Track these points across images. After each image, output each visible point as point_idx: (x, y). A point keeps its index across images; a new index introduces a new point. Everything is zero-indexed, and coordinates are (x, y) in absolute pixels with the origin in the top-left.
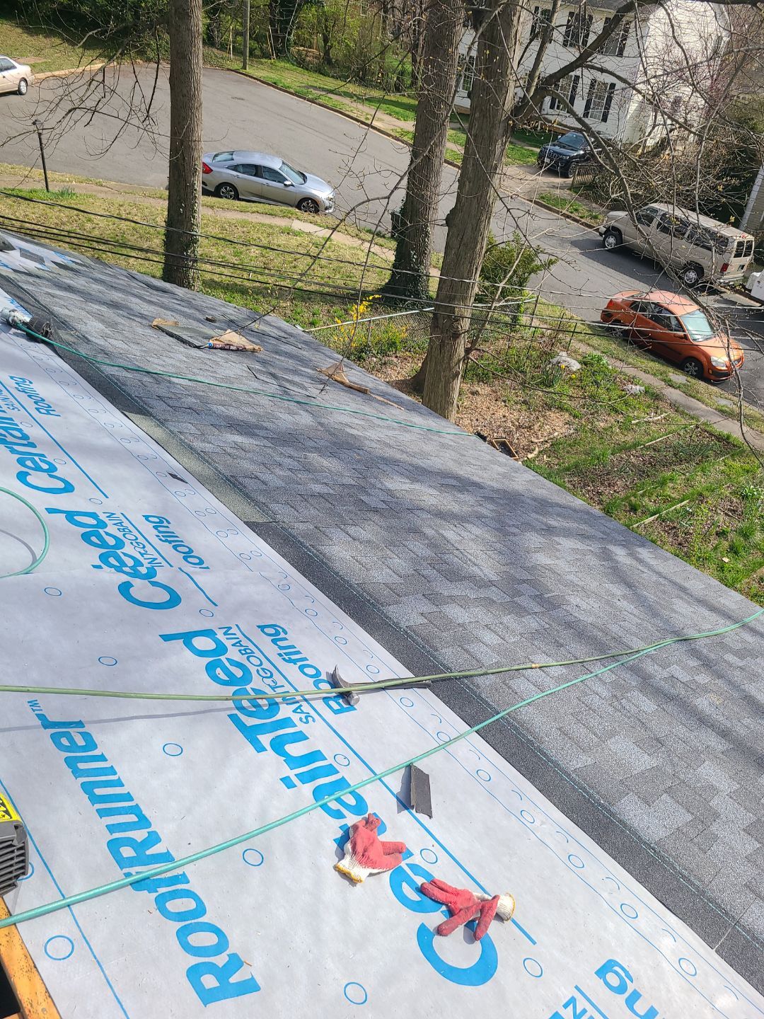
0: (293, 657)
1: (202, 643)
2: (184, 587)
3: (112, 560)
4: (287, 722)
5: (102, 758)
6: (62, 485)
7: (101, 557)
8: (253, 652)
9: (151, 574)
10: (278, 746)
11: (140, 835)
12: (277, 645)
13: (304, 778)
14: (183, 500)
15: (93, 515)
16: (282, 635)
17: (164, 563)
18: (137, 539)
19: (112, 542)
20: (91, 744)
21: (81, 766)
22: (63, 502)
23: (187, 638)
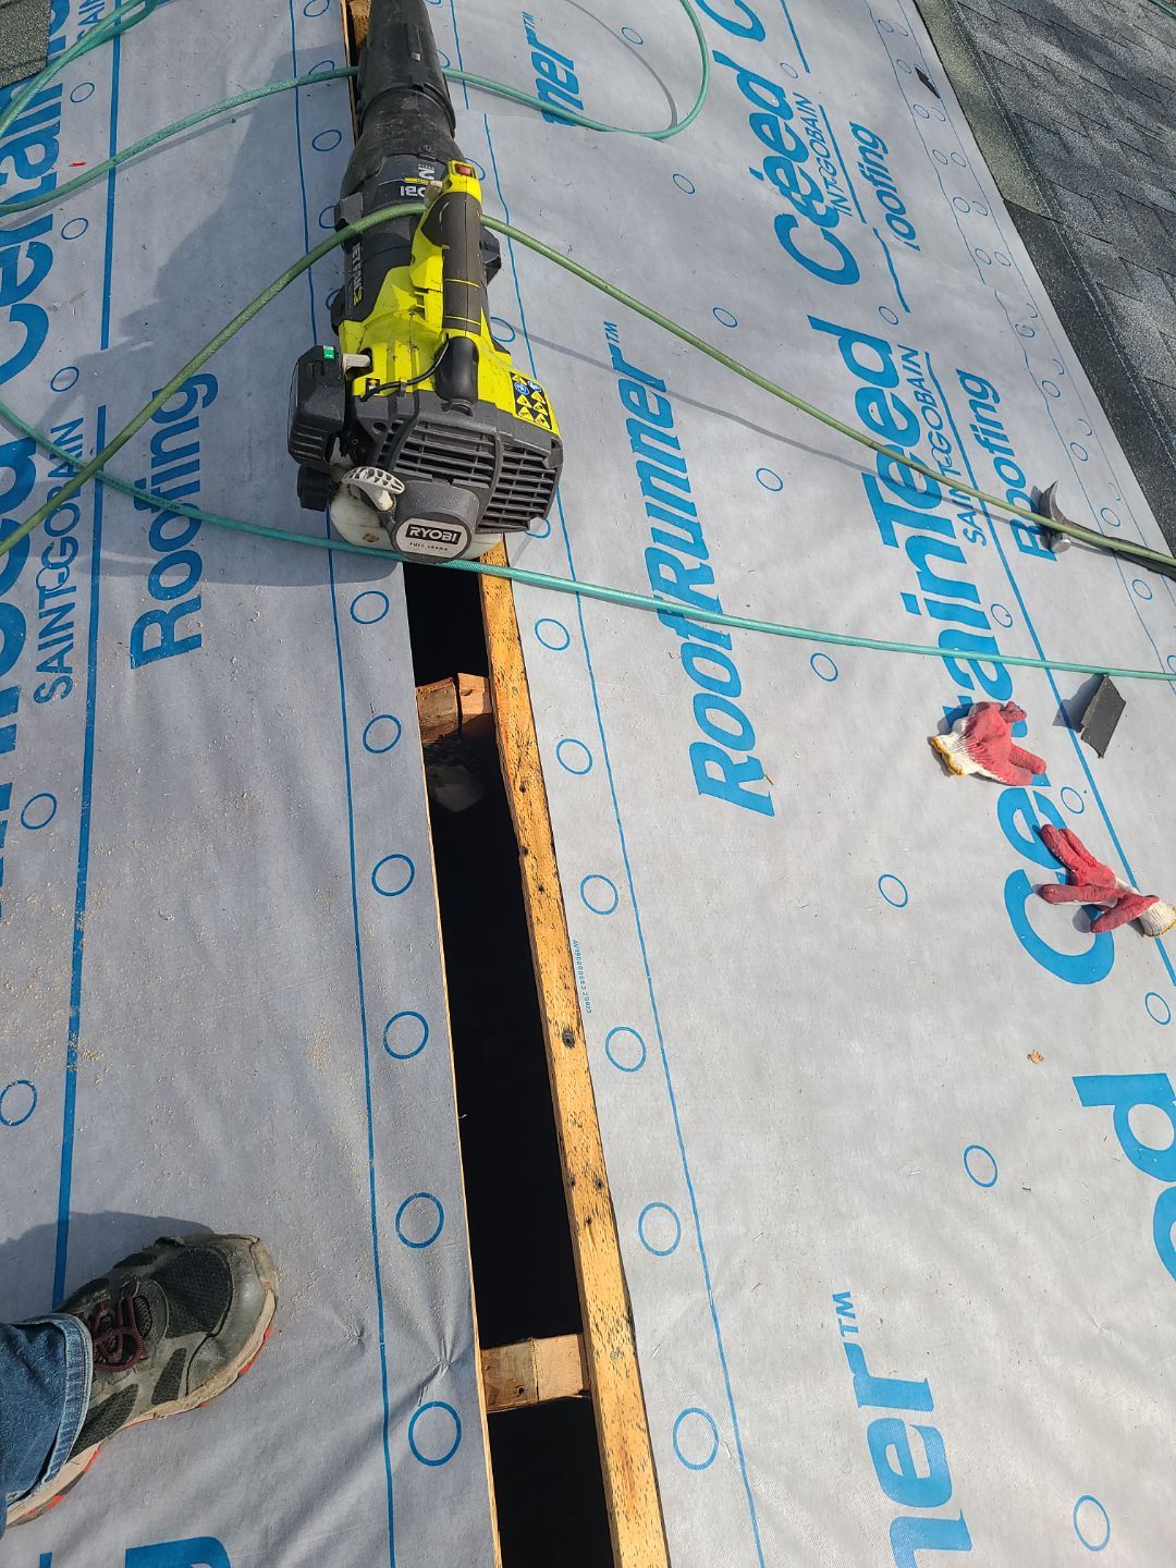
0: (993, 440)
1: (865, 355)
2: (870, 261)
3: (780, 173)
4: (944, 525)
5: (675, 443)
6: (748, 24)
7: (767, 161)
8: (934, 404)
9: (828, 220)
10: (917, 549)
11: (690, 562)
12: (976, 411)
13: (935, 610)
14: (922, 124)
15: (778, 92)
16: (990, 401)
17: (854, 211)
18: (828, 156)
19: (790, 145)
20: (666, 418)
21: (645, 439)
22: (743, 51)
23: (847, 338)
